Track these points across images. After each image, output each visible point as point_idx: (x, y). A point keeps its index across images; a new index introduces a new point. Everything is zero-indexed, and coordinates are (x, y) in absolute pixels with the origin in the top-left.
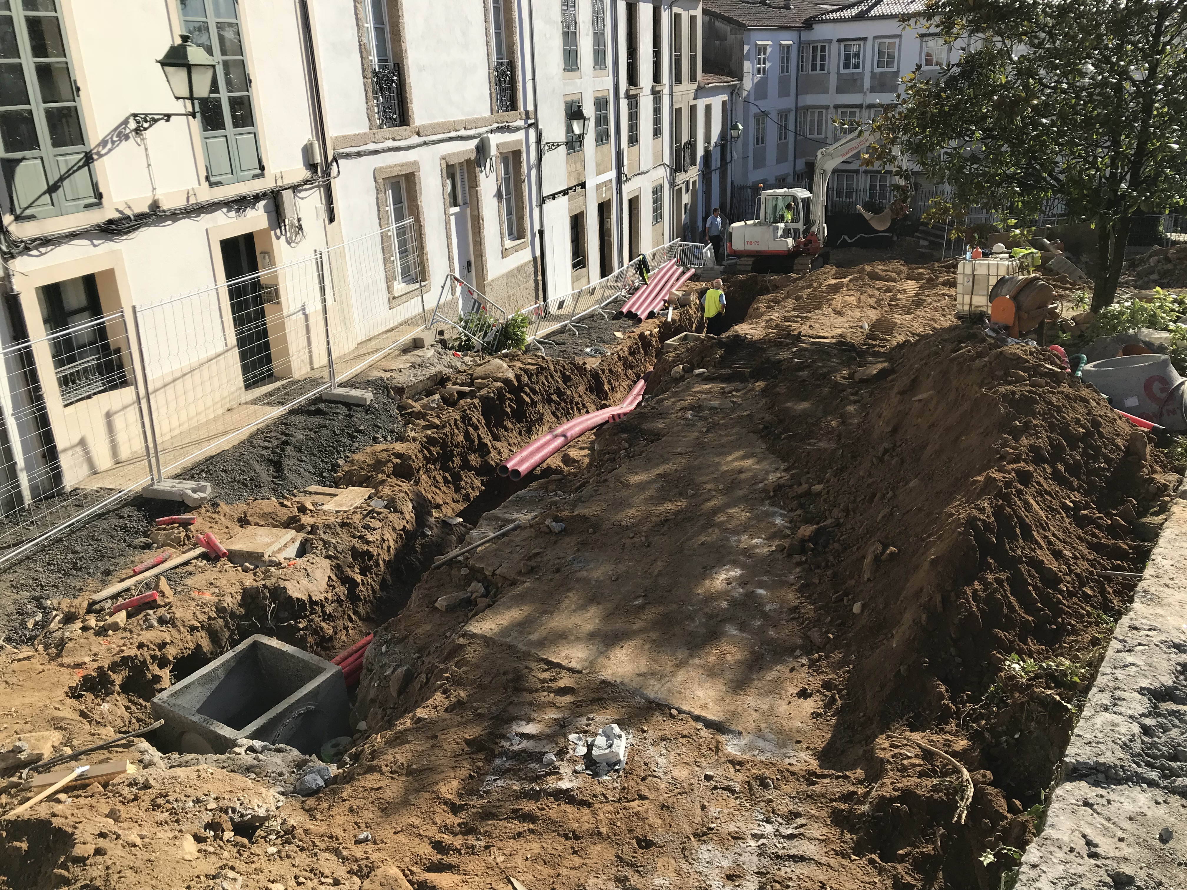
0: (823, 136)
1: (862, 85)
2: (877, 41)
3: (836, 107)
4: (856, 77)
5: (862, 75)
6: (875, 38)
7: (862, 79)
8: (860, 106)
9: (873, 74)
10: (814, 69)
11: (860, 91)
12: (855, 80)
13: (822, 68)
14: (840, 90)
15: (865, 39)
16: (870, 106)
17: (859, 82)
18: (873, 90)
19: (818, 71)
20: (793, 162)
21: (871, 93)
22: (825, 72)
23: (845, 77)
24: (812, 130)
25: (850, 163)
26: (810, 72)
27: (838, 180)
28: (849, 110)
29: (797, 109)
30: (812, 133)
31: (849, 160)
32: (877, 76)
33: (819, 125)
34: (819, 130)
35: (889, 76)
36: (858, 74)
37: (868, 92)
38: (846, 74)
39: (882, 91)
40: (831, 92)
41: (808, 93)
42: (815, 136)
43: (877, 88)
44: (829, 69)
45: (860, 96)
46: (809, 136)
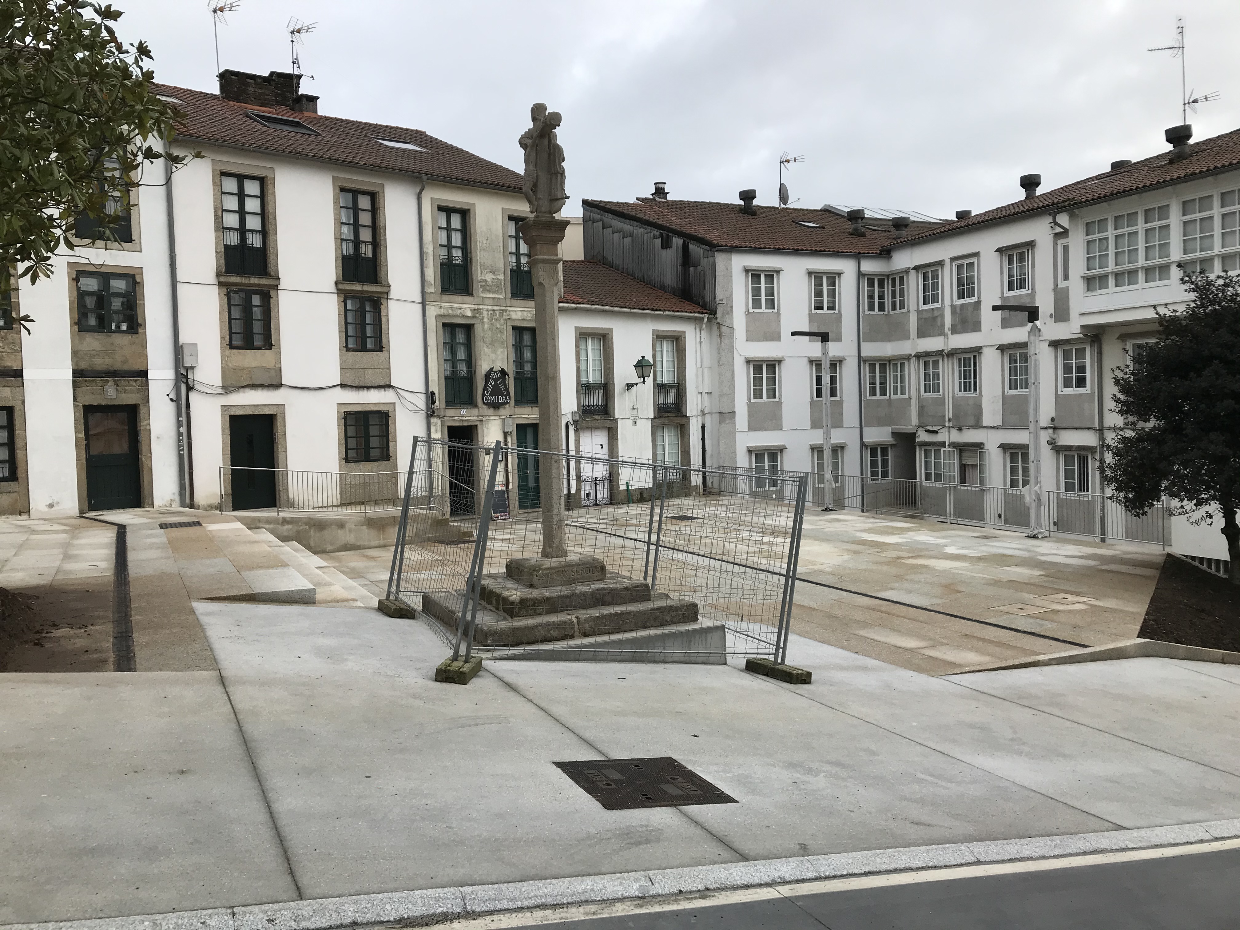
0: (906, 396)
1: (943, 325)
2: (954, 263)
3: (918, 356)
4: (936, 313)
5: (941, 309)
6: (953, 259)
7: (942, 316)
8: (940, 353)
9: (953, 307)
10: (894, 308)
11: (942, 333)
12: (935, 318)
13: (902, 306)
14: (922, 334)
15: (941, 263)
16: (952, 354)
17: (939, 319)
18: (954, 330)
19: (898, 310)
20: (858, 430)
21: (952, 334)
22: (905, 310)
23: (925, 315)
24: (896, 388)
25: (936, 432)
26: (891, 312)
27: (926, 458)
28: (931, 359)
29: (861, 360)
30: (896, 393)
31: (935, 428)
32: (958, 310)
33: (902, 381)
34: (903, 388)
35: (970, 309)
36: (938, 309)
37: (950, 333)
38: (926, 310)
39: (964, 330)
40: (911, 337)
41: (889, 341)
42: (899, 396)
43: (959, 327)
44: (908, 306)
45: (941, 339)
46: (893, 397)
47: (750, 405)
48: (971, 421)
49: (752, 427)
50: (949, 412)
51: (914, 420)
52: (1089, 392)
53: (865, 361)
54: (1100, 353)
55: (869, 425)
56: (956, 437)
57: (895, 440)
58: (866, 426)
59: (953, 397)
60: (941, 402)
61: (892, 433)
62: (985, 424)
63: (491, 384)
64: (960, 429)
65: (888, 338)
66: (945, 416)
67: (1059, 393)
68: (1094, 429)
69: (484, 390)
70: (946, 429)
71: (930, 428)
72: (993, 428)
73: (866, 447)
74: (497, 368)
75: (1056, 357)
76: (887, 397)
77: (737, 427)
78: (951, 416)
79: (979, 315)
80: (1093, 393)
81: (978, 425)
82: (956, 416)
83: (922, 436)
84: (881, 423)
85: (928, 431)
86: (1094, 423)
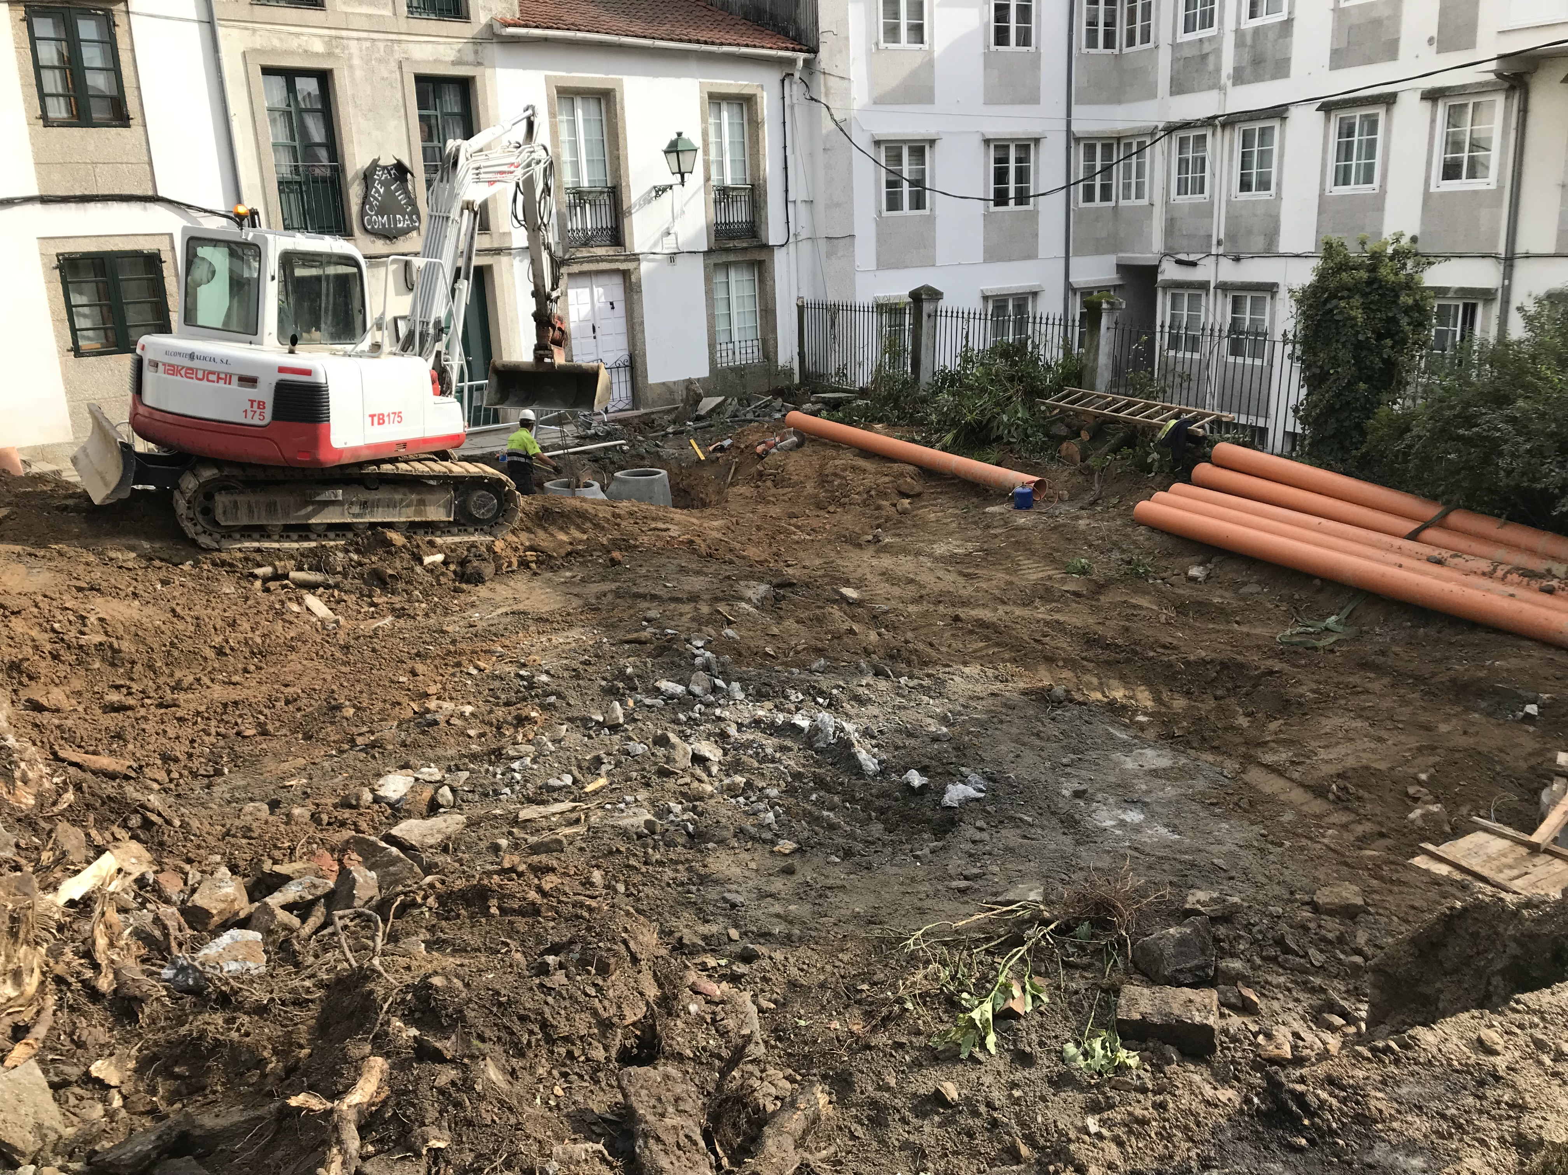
0: (1145, 202)
1: (1218, 70)
3: (1170, 129)
4: (1207, 48)
5: (1216, 40)
7: (1218, 52)
8: (1210, 122)
9: (1239, 33)
10: (1131, 42)
11: (1215, 85)
12: (1204, 57)
13: (1146, 39)
14: (1178, 87)
16: (1230, 121)
17: (1211, 59)
18: (1239, 78)
19: (1138, 46)
20: (1062, 262)
21: (1234, 85)
22: (1151, 45)
23: (1187, 53)
24: (1127, 187)
25: (1193, 264)
26: (1126, 50)
27: (1173, 307)
28: (1192, 133)
29: (1071, 139)
30: (1127, 197)
31: (1192, 258)
32: (1249, 40)
33: (1140, 174)
34: (1140, 186)
35: (1271, 36)
36: (1210, 39)
37: (1229, 83)
38: (1189, 43)
39: (1258, 78)
40: (1160, 94)
41: (1119, 102)
42: (1133, 202)
43: (1248, 71)
44: (1157, 37)
45: (1214, 94)
46: (1122, 203)
47: (880, 221)
48: (1258, 243)
49: (883, 264)
50: (1219, 229)
51: (1157, 244)
52: (1493, 186)
53: (1078, 140)
54: (1524, 111)
55: (1080, 253)
56: (1230, 272)
57: (1121, 278)
58: (1076, 255)
59: (1228, 202)
60: (1207, 211)
61: (1118, 266)
62: (1282, 250)
63: (377, 191)
64: (1237, 259)
65: (1117, 97)
66: (1210, 236)
67: (1433, 189)
68: (1496, 257)
69: (364, 203)
70: (1213, 258)
71: (1183, 257)
72: (1297, 256)
73: (1075, 291)
74: (388, 160)
75: (1433, 121)
76: (1112, 204)
77: (857, 263)
78: (1222, 236)
79: (1288, 47)
80: (1500, 188)
81: (1270, 252)
82: (1231, 236)
83: (1170, 272)
84: (1099, 248)
85: (1179, 262)
86: (1496, 246)
